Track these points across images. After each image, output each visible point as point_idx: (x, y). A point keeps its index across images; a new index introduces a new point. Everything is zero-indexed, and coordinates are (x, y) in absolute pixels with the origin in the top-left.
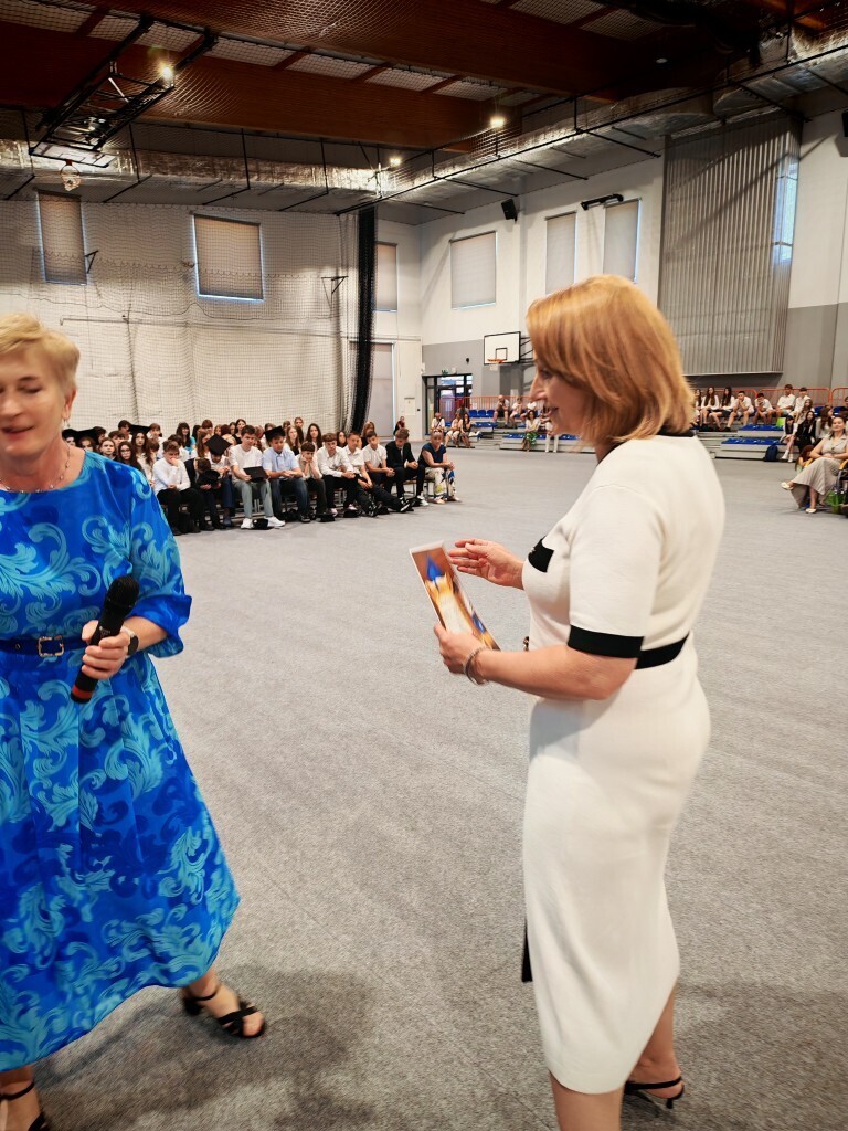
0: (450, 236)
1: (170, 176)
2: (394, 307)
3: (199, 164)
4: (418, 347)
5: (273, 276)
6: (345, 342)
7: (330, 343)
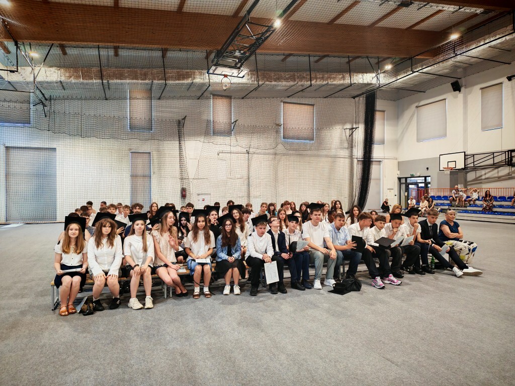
0: (416, 104)
1: (273, 83)
2: (382, 142)
3: (287, 76)
4: (396, 162)
5: (319, 129)
6: (355, 161)
7: (347, 161)
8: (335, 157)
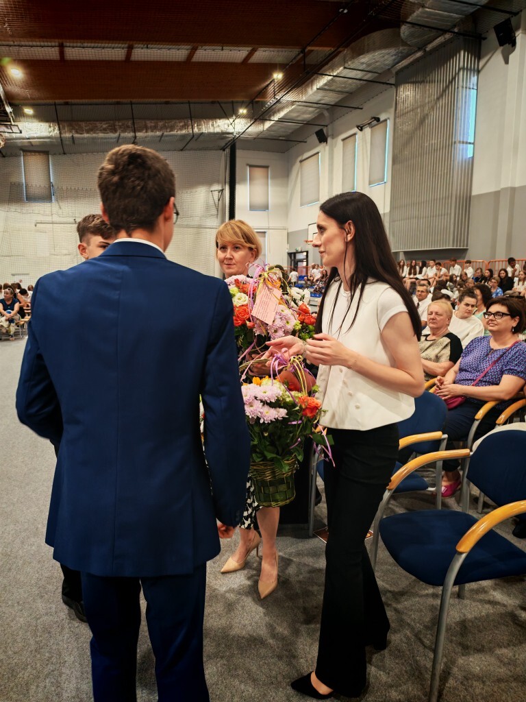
0: (300, 159)
1: (86, 135)
2: (266, 208)
3: (104, 126)
4: (285, 233)
8: (200, 227)
